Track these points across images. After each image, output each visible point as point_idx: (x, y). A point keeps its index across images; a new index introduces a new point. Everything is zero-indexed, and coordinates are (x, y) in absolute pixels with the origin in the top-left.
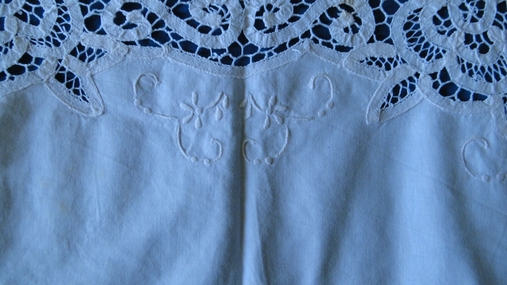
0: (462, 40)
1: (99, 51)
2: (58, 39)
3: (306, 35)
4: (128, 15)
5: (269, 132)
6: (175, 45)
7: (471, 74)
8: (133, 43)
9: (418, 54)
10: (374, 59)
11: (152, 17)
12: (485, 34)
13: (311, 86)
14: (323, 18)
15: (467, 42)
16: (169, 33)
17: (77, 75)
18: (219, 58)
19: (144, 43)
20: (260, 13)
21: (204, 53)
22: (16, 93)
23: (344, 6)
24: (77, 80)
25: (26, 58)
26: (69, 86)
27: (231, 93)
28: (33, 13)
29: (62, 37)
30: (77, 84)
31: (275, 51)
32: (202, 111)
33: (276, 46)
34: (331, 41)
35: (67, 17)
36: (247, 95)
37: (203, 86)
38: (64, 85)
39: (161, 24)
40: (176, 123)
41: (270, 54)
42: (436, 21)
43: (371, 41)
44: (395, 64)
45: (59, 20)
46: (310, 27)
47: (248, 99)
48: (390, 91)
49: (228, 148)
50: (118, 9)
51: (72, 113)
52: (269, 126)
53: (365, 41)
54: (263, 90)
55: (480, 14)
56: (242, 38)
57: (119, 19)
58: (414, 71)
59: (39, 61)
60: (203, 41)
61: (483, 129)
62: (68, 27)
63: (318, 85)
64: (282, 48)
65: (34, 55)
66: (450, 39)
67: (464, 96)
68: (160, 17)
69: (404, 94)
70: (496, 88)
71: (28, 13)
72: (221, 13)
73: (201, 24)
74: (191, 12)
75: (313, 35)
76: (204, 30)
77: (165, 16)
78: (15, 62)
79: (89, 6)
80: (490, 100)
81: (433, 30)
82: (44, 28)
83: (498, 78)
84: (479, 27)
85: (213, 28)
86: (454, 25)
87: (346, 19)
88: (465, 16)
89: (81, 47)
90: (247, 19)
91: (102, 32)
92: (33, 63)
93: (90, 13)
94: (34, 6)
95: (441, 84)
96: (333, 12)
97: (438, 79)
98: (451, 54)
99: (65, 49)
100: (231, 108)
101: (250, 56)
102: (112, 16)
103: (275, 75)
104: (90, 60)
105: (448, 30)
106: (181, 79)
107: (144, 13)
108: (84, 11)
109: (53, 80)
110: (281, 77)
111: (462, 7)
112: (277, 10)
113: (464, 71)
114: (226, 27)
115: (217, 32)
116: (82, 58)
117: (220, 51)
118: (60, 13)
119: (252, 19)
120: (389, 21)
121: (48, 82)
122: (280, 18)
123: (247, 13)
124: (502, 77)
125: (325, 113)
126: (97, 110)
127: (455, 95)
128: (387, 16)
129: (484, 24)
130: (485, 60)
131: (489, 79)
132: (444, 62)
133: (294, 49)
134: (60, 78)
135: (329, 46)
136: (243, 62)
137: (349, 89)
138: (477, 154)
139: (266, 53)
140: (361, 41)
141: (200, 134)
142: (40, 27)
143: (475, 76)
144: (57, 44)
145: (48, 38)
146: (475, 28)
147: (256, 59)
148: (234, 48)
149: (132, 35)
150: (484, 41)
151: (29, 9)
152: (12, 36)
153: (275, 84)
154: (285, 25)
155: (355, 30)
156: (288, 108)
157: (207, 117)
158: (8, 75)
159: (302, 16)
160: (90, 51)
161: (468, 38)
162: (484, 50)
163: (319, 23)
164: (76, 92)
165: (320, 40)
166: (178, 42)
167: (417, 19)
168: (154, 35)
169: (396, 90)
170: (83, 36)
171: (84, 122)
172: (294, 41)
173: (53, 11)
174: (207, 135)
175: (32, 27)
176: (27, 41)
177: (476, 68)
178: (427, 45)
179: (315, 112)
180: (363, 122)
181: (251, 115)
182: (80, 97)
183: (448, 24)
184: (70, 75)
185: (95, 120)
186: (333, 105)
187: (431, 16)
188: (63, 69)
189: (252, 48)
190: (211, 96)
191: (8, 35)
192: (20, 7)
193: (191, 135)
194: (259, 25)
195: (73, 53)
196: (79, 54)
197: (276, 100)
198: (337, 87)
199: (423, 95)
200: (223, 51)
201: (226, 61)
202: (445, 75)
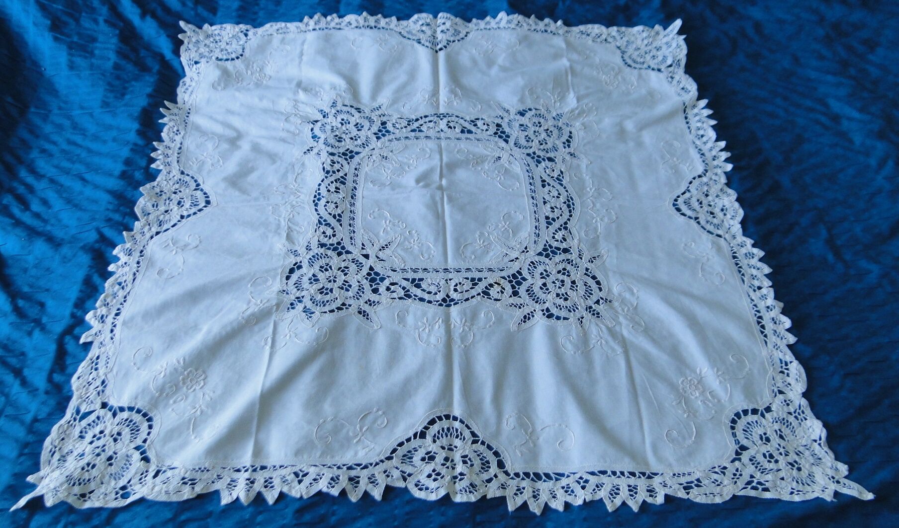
0: (555, 295)
1: (378, 302)
2: (358, 297)
3: (479, 294)
4: (392, 288)
5: (463, 334)
6: (415, 299)
7: (561, 309)
8: (395, 299)
9: (534, 302)
10: (513, 304)
11: (404, 288)
12: (566, 293)
13: (483, 315)
14: (486, 288)
15: (557, 296)
16: (412, 294)
17: (368, 311)
18: (437, 304)
19: (400, 298)
20: (456, 285)
21: (430, 302)
22: (340, 318)
23: (496, 283)
24: (368, 314)
25: (344, 304)
26: (364, 316)
27: (443, 318)
28: (346, 286)
29: (361, 296)
30: (368, 315)
31: (465, 301)
32: (430, 325)
33: (465, 299)
34: (491, 297)
35: (363, 288)
36: (451, 318)
37: (430, 315)
38: (361, 315)
39: (408, 291)
40: (417, 331)
41: (462, 302)
42: (541, 288)
43: (511, 296)
44: (524, 306)
45: (359, 290)
46: (480, 291)
47: (452, 320)
48: (522, 317)
49: (444, 339)
50: (388, 285)
51: (365, 328)
52: (462, 332)
53: (508, 297)
54: (460, 316)
55: (563, 285)
56: (448, 296)
57: (388, 289)
58: (533, 309)
59: (350, 305)
60: (429, 297)
61: (569, 331)
62: (363, 293)
63: (486, 314)
64: (467, 299)
65: (347, 303)
66: (549, 295)
67: (558, 318)
68: (408, 288)
69: (529, 319)
70: (574, 315)
71: (344, 287)
72: (437, 286)
73: (428, 290)
74: (422, 286)
75: (482, 294)
76: (429, 293)
77: (410, 288)
78: (339, 306)
79: (373, 284)
80: (571, 320)
81: (541, 292)
82: (352, 292)
83: (574, 311)
84: (563, 291)
85: (433, 292)
86: (550, 290)
87: (497, 288)
88: (555, 286)
89: (370, 301)
90: (449, 288)
91: (380, 294)
92: (347, 306)
93: (374, 287)
94: (347, 284)
95: (547, 314)
96: (491, 285)
97: (545, 312)
98: (550, 301)
99: (362, 301)
100: (444, 323)
101: (452, 303)
102: (385, 288)
103: (464, 310)
104: (374, 306)
105: (547, 292)
106: (419, 313)
107: (400, 286)
108: (371, 286)
109: (357, 313)
110: (468, 311)
111: (554, 282)
112: (463, 285)
113: (557, 308)
114: (440, 291)
115: (436, 294)
116: (370, 305)
117: (437, 301)
118: (360, 286)
119: (452, 288)
120: (519, 288)
121: (354, 314)
122: (465, 288)
123: (449, 286)
124: (577, 310)
125: (490, 326)
126: (377, 326)
127: (554, 318)
128: (517, 287)
129: (565, 289)
130: (567, 304)
131: (570, 311)
132: (547, 305)
133: (473, 300)
134: (360, 312)
135: (490, 299)
136: (449, 306)
137: (502, 317)
138: (568, 342)
139: (460, 301)
140: (506, 297)
141: (429, 335)
142: (350, 292)
143: (563, 310)
144: (358, 299)
145: (354, 297)
146: (561, 291)
147: (454, 304)
148: (444, 300)
149: (395, 295)
150: (566, 296)
151: (345, 285)
152: (337, 295)
153: (465, 314)
154: (468, 290)
155: (502, 292)
156: (472, 325)
157: (432, 328)
158: (336, 310)
159: (476, 287)
160: (374, 302)
161: (558, 295)
162: (566, 299)
163: (484, 289)
164: (368, 319)
165: (486, 296)
166: (417, 298)
167: (532, 288)
168: (405, 295)
169: (525, 317)
170: (371, 296)
171: (371, 332)
172: (472, 297)
173: (357, 286)
174: (433, 335)
175: (346, 292)
176: (344, 298)
177: (563, 307)
178: (538, 298)
179: (486, 325)
180: (509, 330)
181: (454, 327)
182: (369, 321)
183: (547, 289)
184: (365, 312)
185: (376, 331)
186: (494, 323)
187: (539, 286)
188: (361, 309)
189: (453, 300)
190: (434, 318)
191: (335, 295)
192: (341, 284)
193: (425, 336)
194: (455, 290)
195: (366, 303)
196: (369, 303)
197: (466, 321)
198: (495, 316)
199: (538, 319)
200: (439, 301)
201: (441, 305)
202: (548, 310)
